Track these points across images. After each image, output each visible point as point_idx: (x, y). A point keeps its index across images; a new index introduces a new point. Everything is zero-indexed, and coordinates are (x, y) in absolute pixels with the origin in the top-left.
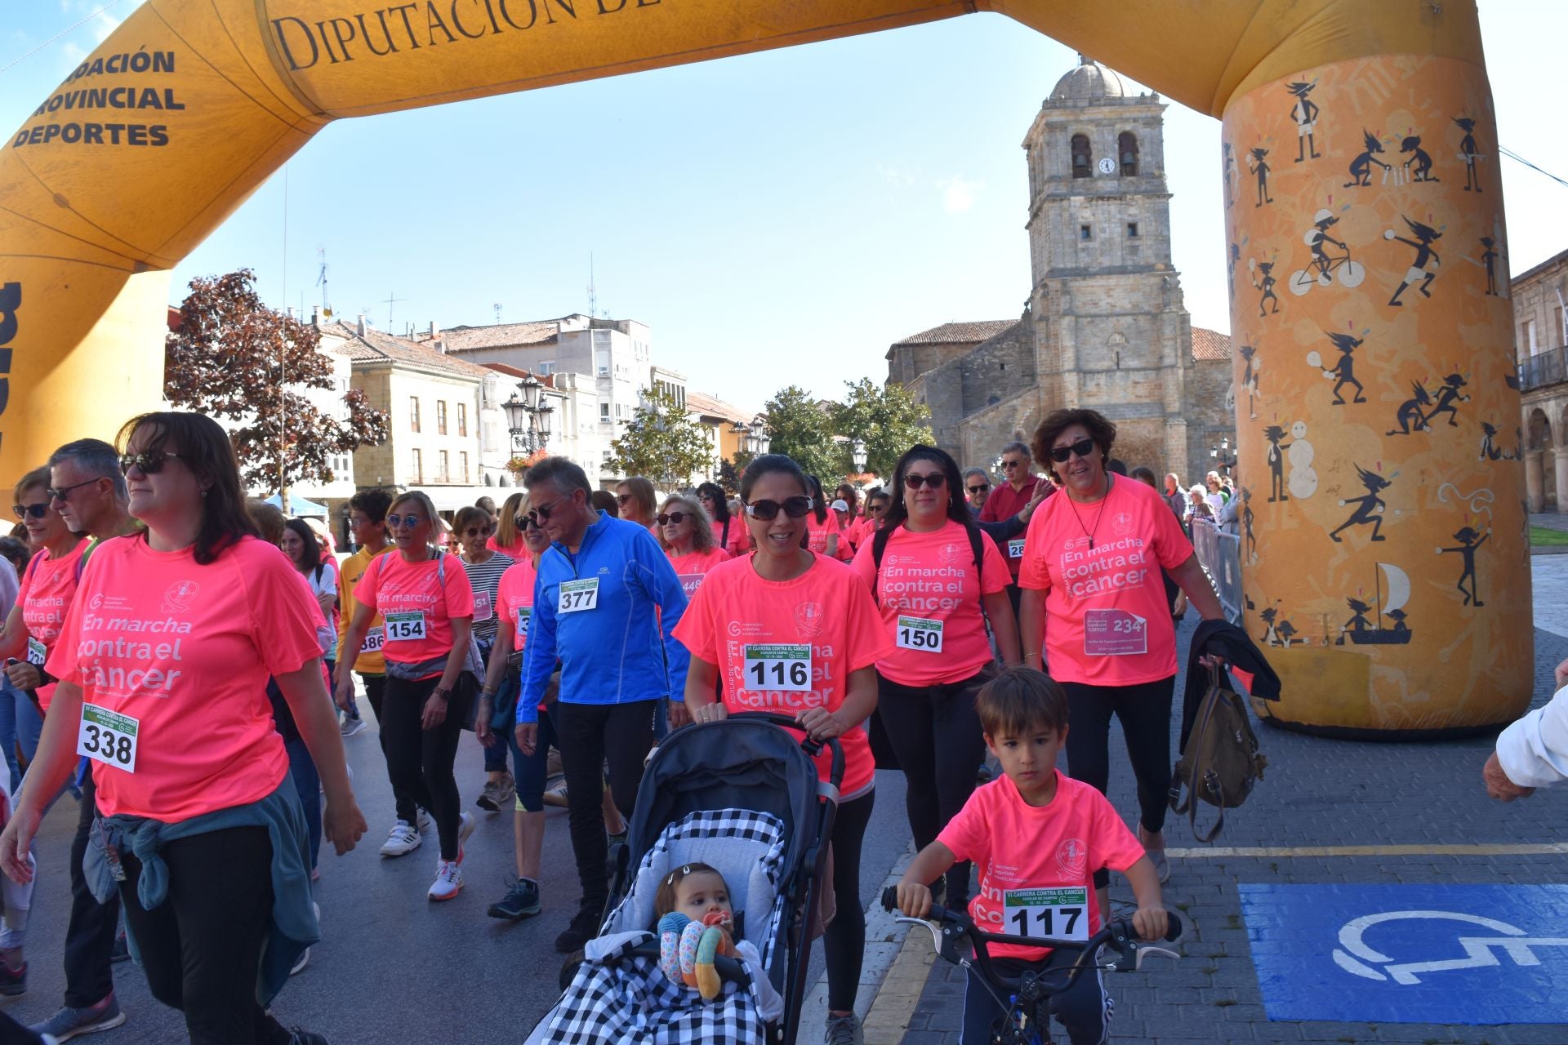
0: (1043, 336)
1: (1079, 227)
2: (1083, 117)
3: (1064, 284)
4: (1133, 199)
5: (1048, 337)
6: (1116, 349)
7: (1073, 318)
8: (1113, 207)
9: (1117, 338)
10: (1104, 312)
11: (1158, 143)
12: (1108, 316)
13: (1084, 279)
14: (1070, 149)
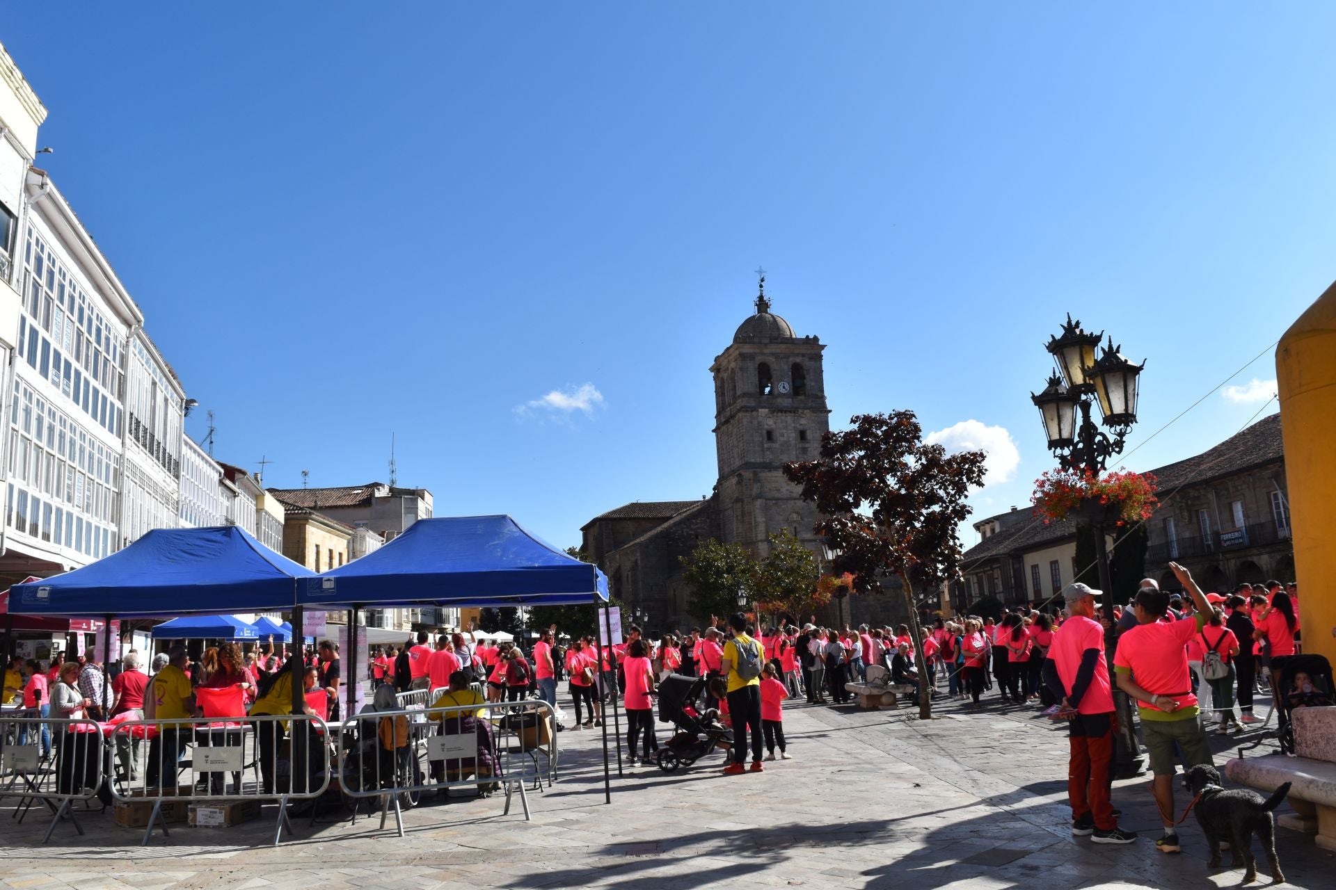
0: (739, 513)
1: (764, 432)
2: (766, 351)
3: (755, 474)
4: (803, 413)
5: (743, 514)
6: (795, 525)
7: (764, 500)
8: (789, 418)
9: (795, 516)
10: (785, 497)
11: (820, 372)
12: (788, 499)
13: (770, 471)
14: (757, 372)
